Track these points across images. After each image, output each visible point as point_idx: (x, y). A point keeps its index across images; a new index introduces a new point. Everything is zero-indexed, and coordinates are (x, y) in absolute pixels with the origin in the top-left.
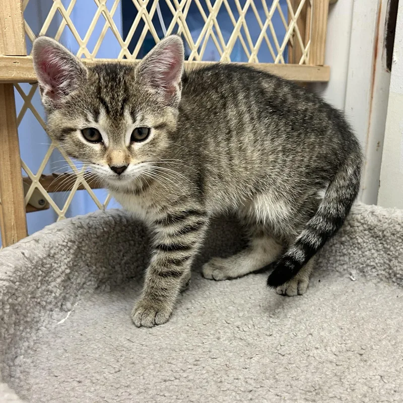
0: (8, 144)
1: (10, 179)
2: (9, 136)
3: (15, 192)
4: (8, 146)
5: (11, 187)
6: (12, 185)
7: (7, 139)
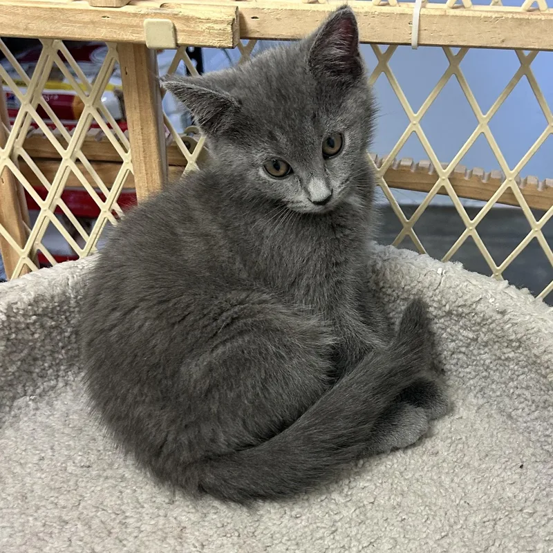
0: (138, 111)
1: (142, 158)
2: (140, 102)
3: (149, 175)
4: (139, 115)
5: (144, 168)
6: (146, 166)
7: (137, 104)
